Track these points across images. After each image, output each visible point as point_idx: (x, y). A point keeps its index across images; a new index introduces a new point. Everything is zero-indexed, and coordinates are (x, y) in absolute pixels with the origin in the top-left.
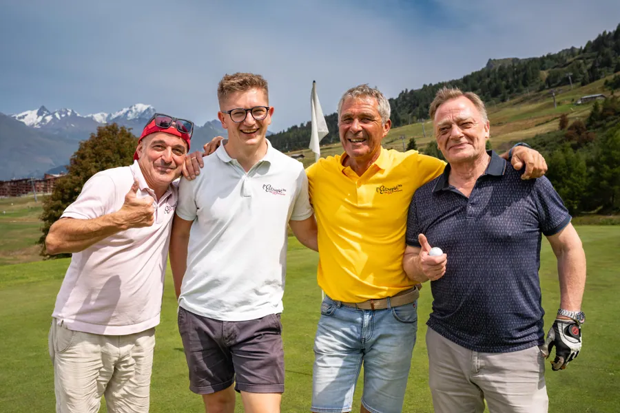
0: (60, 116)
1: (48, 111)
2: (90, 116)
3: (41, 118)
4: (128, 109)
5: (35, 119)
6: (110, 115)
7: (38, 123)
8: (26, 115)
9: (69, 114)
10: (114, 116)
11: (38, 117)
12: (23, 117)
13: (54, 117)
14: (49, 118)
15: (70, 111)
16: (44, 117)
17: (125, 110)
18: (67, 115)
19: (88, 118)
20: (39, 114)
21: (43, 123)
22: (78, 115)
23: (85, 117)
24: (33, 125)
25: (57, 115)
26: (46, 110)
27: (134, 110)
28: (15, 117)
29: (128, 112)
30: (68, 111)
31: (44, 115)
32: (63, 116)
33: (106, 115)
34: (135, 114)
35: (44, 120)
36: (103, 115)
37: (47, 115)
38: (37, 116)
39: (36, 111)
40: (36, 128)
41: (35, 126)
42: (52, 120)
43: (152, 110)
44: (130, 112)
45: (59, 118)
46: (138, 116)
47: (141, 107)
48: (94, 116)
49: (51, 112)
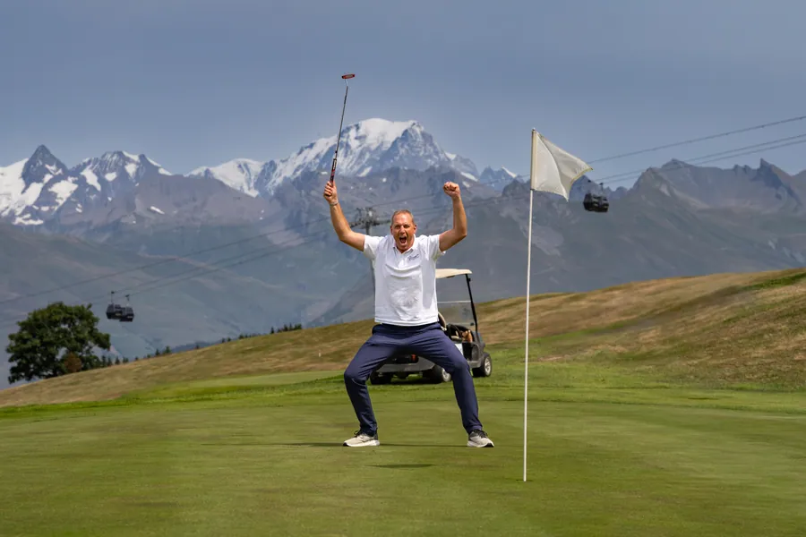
0: (101, 180)
1: (60, 165)
2: (199, 171)
3: (36, 189)
4: (333, 141)
5: (16, 195)
6: (271, 167)
7: (28, 209)
9: (131, 169)
10: (287, 170)
11: (27, 186)
13: (82, 182)
14: (64, 189)
15: (136, 158)
16: (48, 185)
17: (323, 145)
18: (123, 175)
19: (199, 179)
20: (29, 176)
21: (45, 209)
22: (162, 171)
23: (186, 175)
24: (12, 215)
25: (90, 177)
26: (53, 160)
27: (354, 144)
29: (334, 151)
30: (128, 160)
31: (48, 178)
32: (110, 177)
33: (256, 167)
34: (362, 154)
35: (47, 197)
36: (243, 168)
37: (56, 179)
38: (21, 184)
39: (18, 167)
40: (20, 226)
41: (19, 220)
42: (75, 194)
43: (420, 139)
44: (341, 152)
45: (99, 187)
46: (370, 162)
47: (380, 130)
48: (212, 169)
49: (69, 167)
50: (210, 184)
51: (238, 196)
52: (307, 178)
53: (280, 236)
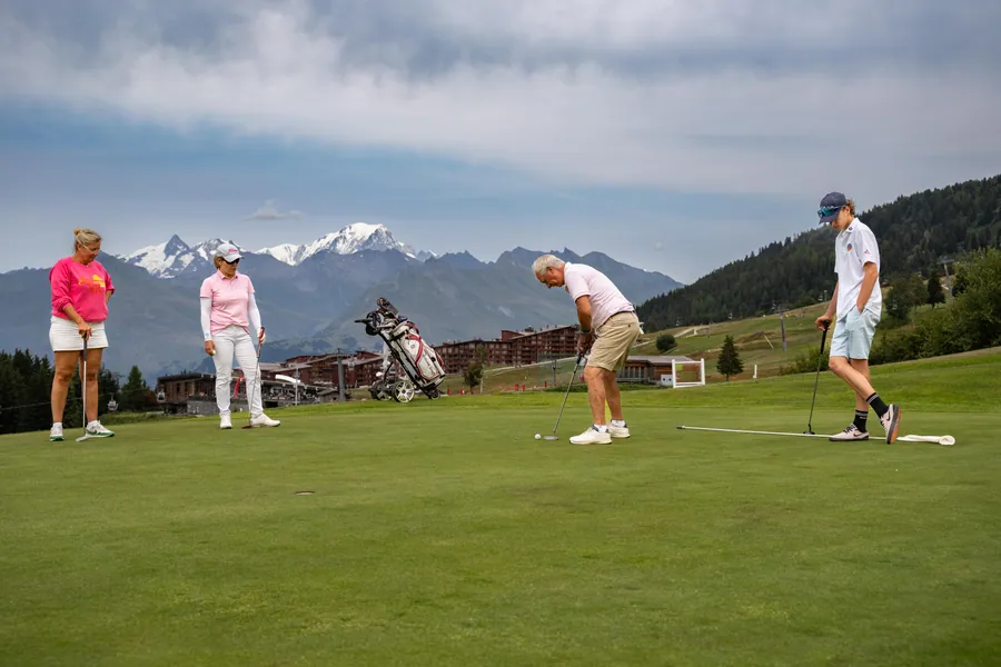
0: (208, 254)
1: (185, 246)
2: (263, 251)
3: (172, 258)
4: (337, 234)
5: (161, 262)
6: (303, 248)
7: (167, 270)
8: (144, 255)
10: (311, 250)
11: (167, 256)
12: (139, 258)
13: (197, 255)
14: (187, 259)
16: (178, 257)
17: (331, 237)
19: (262, 255)
20: (169, 251)
21: (177, 269)
23: (255, 253)
24: (159, 273)
25: (203, 254)
26: (181, 243)
27: (348, 237)
28: (124, 259)
29: (336, 240)
31: (178, 252)
33: (294, 248)
34: (352, 242)
35: (177, 263)
36: (288, 249)
37: (183, 253)
38: (164, 256)
39: (163, 246)
40: (163, 279)
41: (162, 276)
42: (193, 262)
43: (385, 235)
44: (341, 241)
45: (206, 258)
46: (357, 246)
47: (363, 230)
48: (271, 250)
49: (191, 247)
50: (268, 257)
51: (284, 264)
52: (320, 254)
53: (306, 287)
